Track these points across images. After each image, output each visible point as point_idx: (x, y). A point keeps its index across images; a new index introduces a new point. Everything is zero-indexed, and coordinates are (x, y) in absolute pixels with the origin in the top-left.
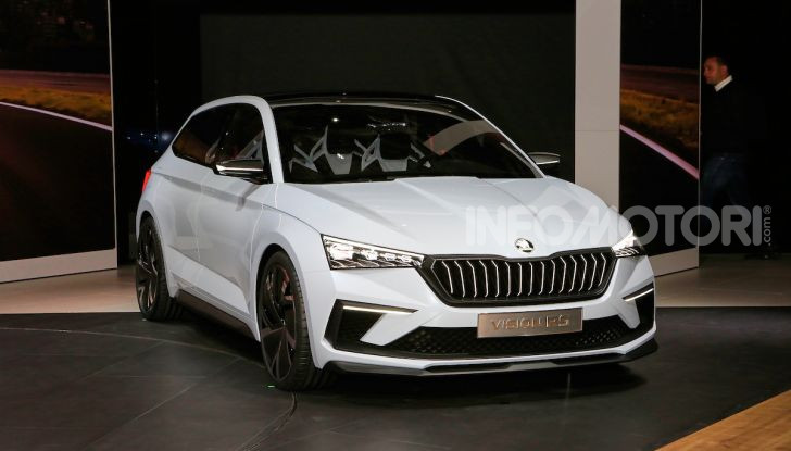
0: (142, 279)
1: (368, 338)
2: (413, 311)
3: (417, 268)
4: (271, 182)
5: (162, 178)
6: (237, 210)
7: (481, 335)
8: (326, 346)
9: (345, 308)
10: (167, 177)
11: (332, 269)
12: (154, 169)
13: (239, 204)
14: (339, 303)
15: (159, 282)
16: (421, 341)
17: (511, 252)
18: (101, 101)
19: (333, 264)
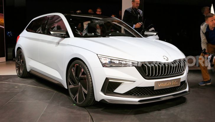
0: (18, 66)
1: (116, 91)
2: (134, 82)
3: (135, 66)
4: (70, 37)
5: (24, 38)
6: (56, 46)
7: (155, 89)
8: (102, 94)
9: (110, 81)
10: (26, 37)
11: (103, 67)
12: (20, 35)
13: (56, 44)
14: (107, 79)
15: (24, 67)
16: (136, 91)
17: (163, 61)
18: (1, 20)
19: (104, 65)
